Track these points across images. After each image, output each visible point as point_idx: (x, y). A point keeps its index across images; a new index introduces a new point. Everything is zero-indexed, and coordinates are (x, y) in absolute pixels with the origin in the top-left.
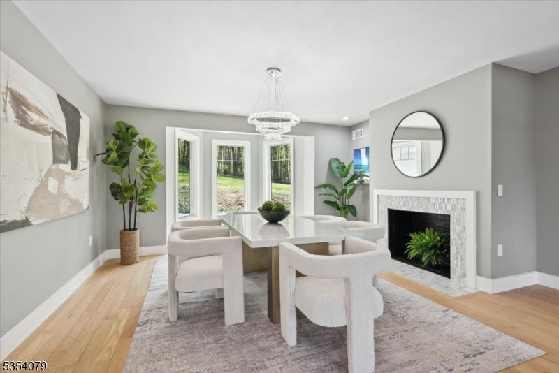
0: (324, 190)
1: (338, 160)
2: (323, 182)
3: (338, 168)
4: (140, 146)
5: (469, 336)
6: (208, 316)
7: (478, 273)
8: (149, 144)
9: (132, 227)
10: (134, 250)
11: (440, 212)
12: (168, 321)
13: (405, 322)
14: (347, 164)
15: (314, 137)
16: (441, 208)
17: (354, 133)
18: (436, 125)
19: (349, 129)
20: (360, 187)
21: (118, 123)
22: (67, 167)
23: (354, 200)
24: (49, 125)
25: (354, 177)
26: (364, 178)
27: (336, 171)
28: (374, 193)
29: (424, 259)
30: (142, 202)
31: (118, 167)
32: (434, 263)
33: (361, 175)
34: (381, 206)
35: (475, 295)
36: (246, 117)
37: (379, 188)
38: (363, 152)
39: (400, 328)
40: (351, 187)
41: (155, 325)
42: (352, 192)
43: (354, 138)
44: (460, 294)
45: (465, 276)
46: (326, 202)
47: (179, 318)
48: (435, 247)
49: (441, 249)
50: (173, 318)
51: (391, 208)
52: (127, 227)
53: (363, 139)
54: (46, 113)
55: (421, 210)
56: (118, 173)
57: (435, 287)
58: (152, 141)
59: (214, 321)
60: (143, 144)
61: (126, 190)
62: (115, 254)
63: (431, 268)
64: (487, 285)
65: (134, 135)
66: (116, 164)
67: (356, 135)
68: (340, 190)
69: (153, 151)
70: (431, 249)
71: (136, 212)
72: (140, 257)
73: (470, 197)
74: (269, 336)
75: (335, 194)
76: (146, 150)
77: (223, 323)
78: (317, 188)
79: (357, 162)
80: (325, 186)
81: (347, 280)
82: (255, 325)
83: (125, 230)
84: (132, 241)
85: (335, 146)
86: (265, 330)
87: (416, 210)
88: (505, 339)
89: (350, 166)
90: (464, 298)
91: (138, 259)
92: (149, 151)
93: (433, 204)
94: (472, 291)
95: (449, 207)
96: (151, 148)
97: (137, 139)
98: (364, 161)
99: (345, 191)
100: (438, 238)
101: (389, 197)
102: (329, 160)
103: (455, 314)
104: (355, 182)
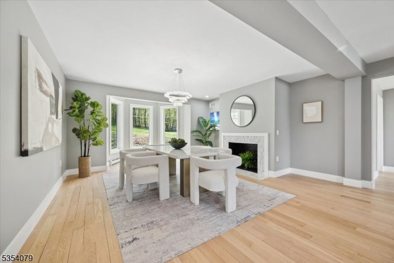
0: (195, 134)
1: (202, 118)
2: (195, 129)
3: (203, 122)
4: (91, 106)
5: (269, 193)
6: (149, 198)
7: (269, 169)
8: (98, 105)
9: (87, 155)
10: (88, 168)
11: (253, 143)
12: (127, 201)
13: (243, 191)
14: (207, 120)
15: (190, 106)
16: (253, 141)
17: (210, 104)
18: (251, 103)
19: (208, 102)
20: (213, 132)
21: (76, 91)
22: (54, 117)
23: (211, 139)
24: (49, 91)
25: (211, 127)
26: (216, 128)
27: (202, 124)
28: (222, 135)
29: (246, 165)
30: (95, 139)
31: (79, 119)
32: (250, 167)
33: (214, 126)
34: (225, 141)
35: (268, 179)
36: (163, 94)
37: (225, 132)
38: (215, 114)
39: (241, 193)
40: (209, 132)
41: (120, 205)
42: (210, 134)
43: (210, 107)
44: (262, 179)
45: (263, 171)
46: (196, 140)
47: (133, 200)
48: (250, 159)
49: (253, 160)
50: (130, 200)
51: (230, 142)
52: (83, 155)
53: (215, 107)
54: (48, 84)
55: (245, 142)
56: (79, 122)
57: (252, 177)
58: (99, 103)
59: (153, 199)
60: (93, 105)
61: (85, 132)
62: (76, 171)
63: (249, 169)
64: (273, 174)
65: (87, 99)
66: (77, 116)
67: (212, 105)
68: (204, 133)
69: (100, 109)
70: (248, 160)
71: (89, 146)
72: (92, 173)
73: (266, 135)
74: (185, 203)
75: (201, 136)
76: (96, 108)
77: (159, 200)
78: (192, 132)
79: (212, 119)
80: (196, 131)
81: (226, 170)
82: (176, 199)
83: (82, 156)
84: (87, 163)
85: (201, 111)
86: (181, 200)
87: (242, 142)
88: (282, 193)
89: (209, 121)
90: (264, 180)
91: (90, 174)
92: (97, 109)
93: (250, 139)
94: (267, 177)
95: (257, 141)
96: (99, 107)
97: (89, 101)
98: (216, 118)
99: (206, 134)
100: (252, 155)
101: (229, 137)
102: (197, 117)
103: (262, 186)
104: (211, 129)
